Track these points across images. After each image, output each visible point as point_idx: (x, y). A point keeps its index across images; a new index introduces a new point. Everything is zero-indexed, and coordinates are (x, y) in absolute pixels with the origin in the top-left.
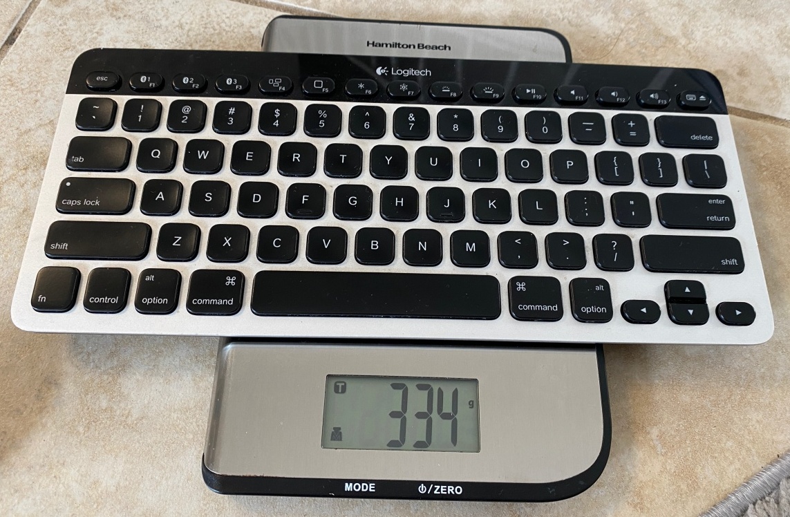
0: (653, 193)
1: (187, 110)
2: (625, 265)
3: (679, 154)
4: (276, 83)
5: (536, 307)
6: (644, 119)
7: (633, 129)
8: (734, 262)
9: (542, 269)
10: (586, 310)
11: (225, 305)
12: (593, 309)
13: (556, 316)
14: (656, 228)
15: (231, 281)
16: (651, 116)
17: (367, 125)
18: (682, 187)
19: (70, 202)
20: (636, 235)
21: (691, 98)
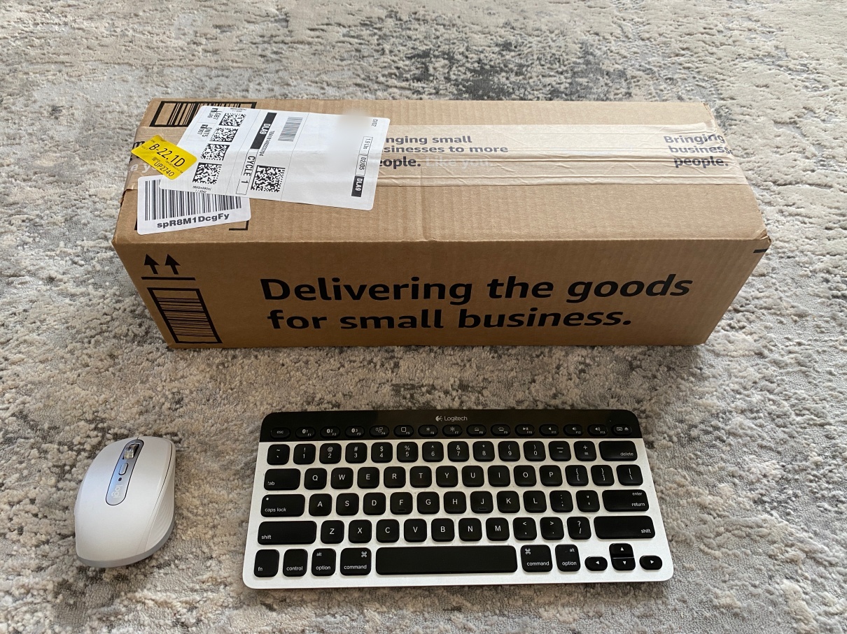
0: (600, 490)
1: (330, 450)
2: (586, 536)
3: (614, 465)
4: (380, 430)
5: (536, 564)
6: (592, 444)
7: (586, 451)
8: (648, 531)
9: (539, 541)
10: (565, 564)
11: (362, 569)
12: (569, 563)
13: (547, 569)
14: (603, 512)
15: (364, 554)
16: (596, 442)
17: (433, 454)
18: (617, 486)
19: (270, 510)
20: (591, 517)
21: (620, 429)
